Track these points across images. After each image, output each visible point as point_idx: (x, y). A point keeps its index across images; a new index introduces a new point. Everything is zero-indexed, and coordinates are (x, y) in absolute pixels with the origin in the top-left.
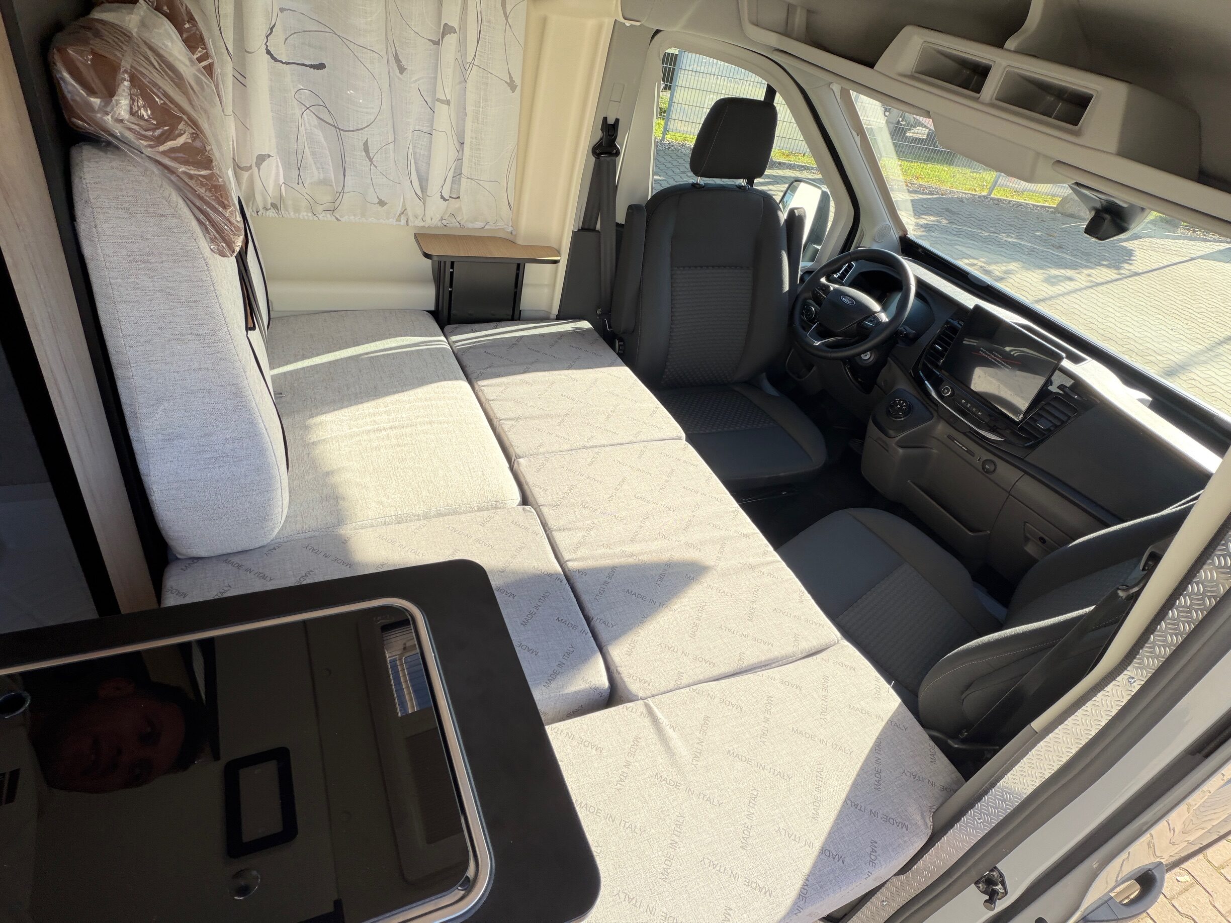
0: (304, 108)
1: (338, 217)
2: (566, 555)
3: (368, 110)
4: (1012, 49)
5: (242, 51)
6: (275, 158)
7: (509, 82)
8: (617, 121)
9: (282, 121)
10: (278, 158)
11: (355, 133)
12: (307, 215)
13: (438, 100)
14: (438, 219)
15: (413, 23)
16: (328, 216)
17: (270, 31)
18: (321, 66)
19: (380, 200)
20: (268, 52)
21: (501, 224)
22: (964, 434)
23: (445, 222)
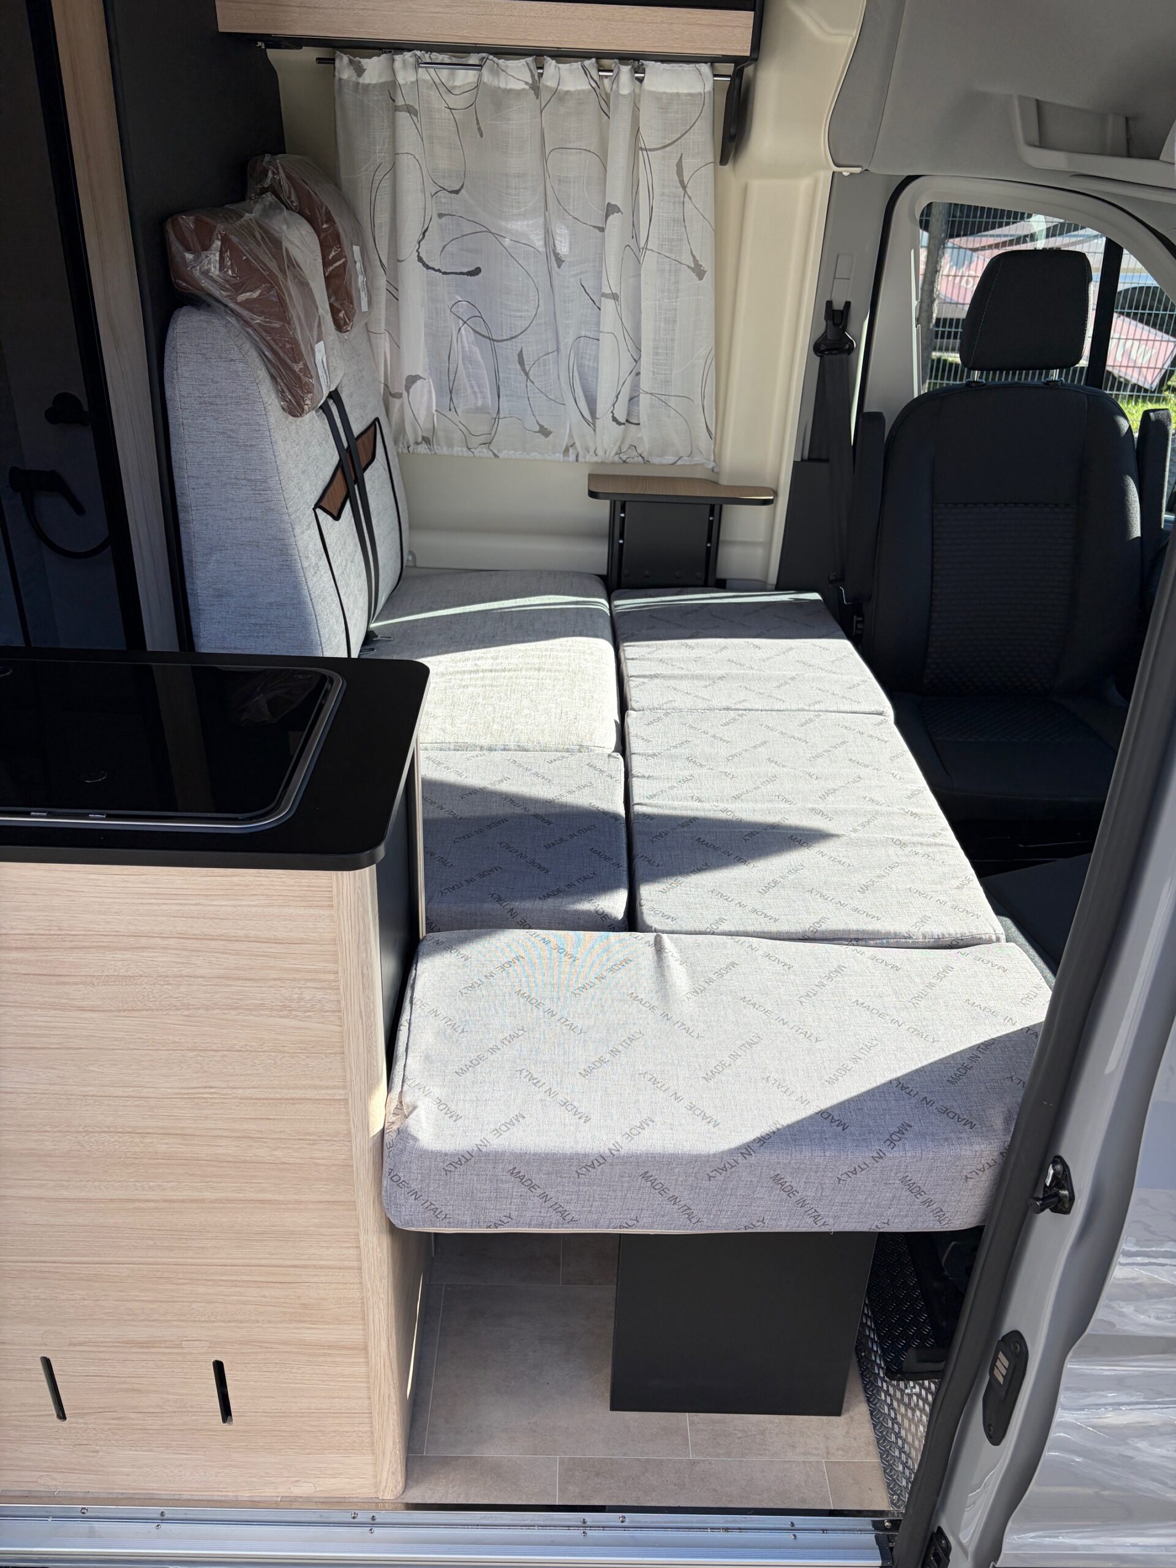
0: (461, 322)
1: (496, 452)
2: (636, 798)
3: (523, 314)
5: (396, 259)
6: (427, 381)
7: (693, 266)
8: (848, 304)
9: (434, 335)
10: (431, 380)
11: (508, 342)
12: (461, 451)
13: (604, 295)
14: (613, 453)
15: (571, 208)
16: (485, 451)
17: (422, 236)
18: (477, 272)
19: (541, 427)
20: (420, 259)
21: (698, 459)
23: (624, 457)
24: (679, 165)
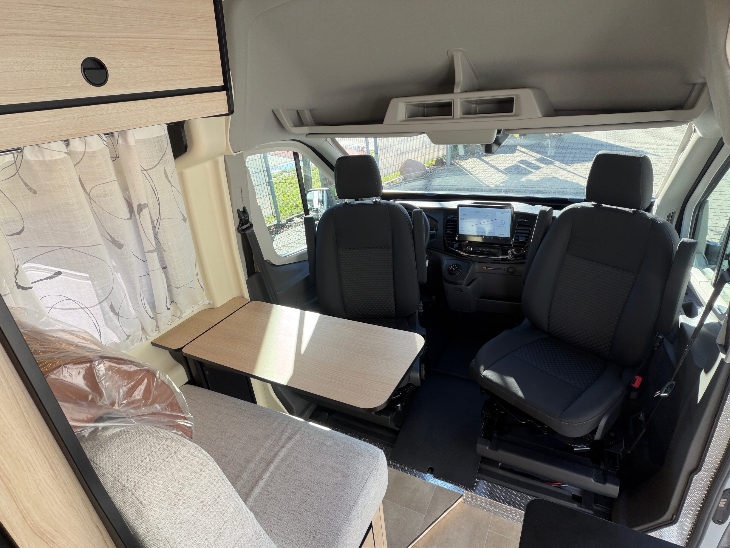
3: (105, 285)
4: (459, 92)
7: (182, 218)
8: (244, 208)
13: (147, 253)
17: (16, 272)
18: (58, 274)
19: (128, 336)
20: (19, 287)
22: (492, 263)
23: (170, 324)
24: (165, 172)
